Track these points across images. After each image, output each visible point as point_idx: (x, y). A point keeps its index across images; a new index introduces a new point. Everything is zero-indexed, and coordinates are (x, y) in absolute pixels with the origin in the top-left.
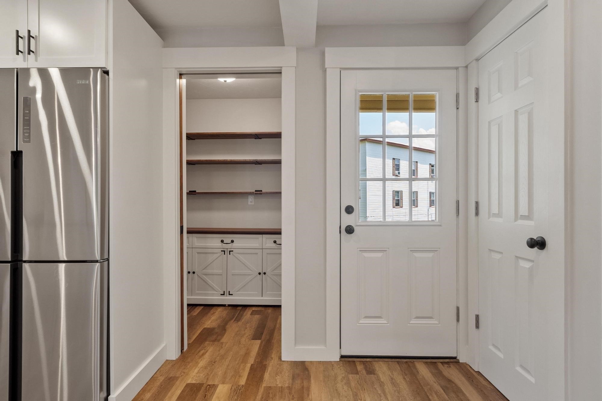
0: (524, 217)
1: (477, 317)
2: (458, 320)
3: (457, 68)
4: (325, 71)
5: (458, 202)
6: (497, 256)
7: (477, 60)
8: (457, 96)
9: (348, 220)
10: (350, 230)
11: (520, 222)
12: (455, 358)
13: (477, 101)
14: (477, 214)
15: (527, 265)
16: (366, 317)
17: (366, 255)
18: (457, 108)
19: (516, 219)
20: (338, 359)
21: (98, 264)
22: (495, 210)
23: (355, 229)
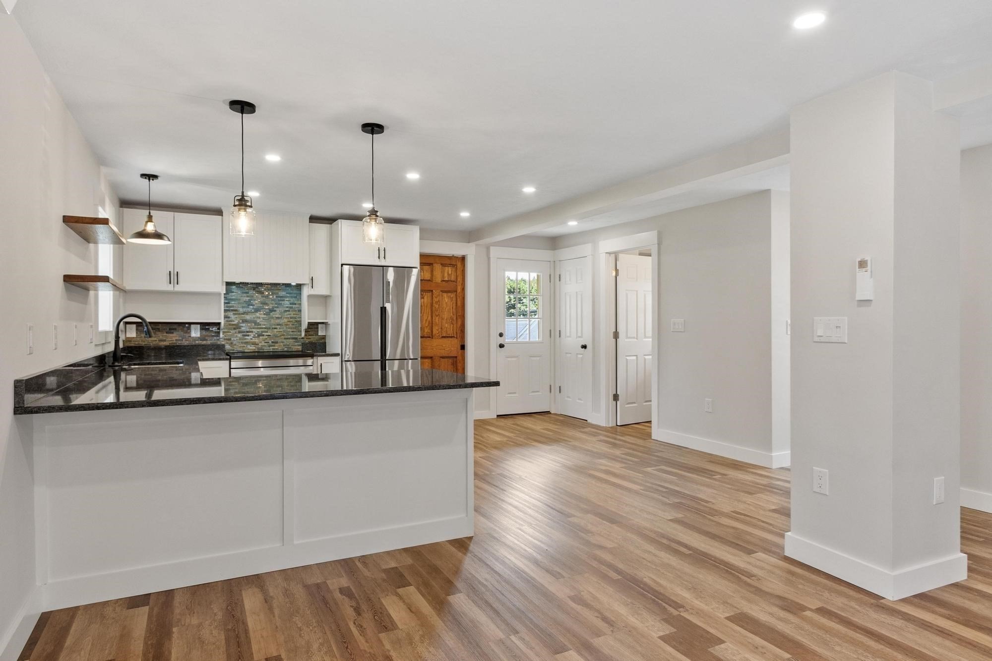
0: (580, 337)
1: (560, 387)
2: (551, 392)
3: (550, 261)
4: (489, 258)
5: (550, 331)
6: (569, 355)
7: (560, 261)
8: (551, 275)
9: (501, 340)
10: (501, 346)
11: (578, 339)
12: (549, 412)
13: (560, 280)
14: (560, 336)
15: (580, 356)
16: (509, 393)
17: (509, 359)
18: (551, 282)
19: (577, 338)
20: (496, 417)
22: (568, 335)
23: (505, 345)
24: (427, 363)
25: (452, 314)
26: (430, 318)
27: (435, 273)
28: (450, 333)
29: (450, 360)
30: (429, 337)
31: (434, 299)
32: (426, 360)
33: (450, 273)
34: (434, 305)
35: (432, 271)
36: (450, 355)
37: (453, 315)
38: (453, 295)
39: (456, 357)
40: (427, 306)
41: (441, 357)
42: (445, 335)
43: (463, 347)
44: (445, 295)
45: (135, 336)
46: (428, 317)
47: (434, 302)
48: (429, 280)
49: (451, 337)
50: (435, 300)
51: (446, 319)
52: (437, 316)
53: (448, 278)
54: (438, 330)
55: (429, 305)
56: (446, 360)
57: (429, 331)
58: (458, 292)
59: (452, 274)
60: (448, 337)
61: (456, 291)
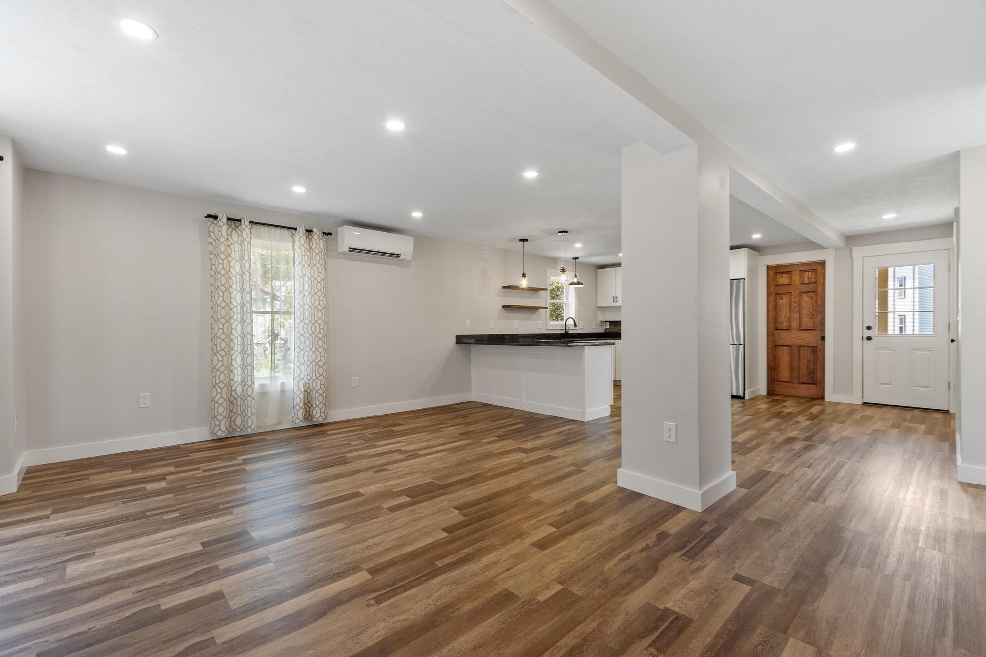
2: (949, 390)
3: (949, 249)
4: (853, 258)
5: (949, 324)
8: (949, 264)
9: (868, 333)
10: (869, 338)
12: (947, 411)
16: (880, 384)
17: (880, 351)
18: (949, 272)
20: (861, 403)
21: (742, 346)
23: (873, 338)
24: (785, 350)
25: (812, 311)
26: (788, 314)
27: (794, 278)
28: (810, 326)
29: (810, 349)
30: (789, 330)
31: (793, 298)
32: (785, 348)
33: (810, 276)
34: (793, 304)
35: (791, 278)
36: (809, 345)
37: (814, 311)
38: (813, 295)
39: (816, 346)
40: (786, 305)
41: (800, 346)
42: (804, 328)
43: (823, 338)
44: (805, 295)
45: (608, 327)
46: (787, 314)
47: (793, 301)
48: (789, 285)
49: (812, 330)
50: (794, 300)
51: (806, 315)
52: (795, 313)
53: (808, 281)
54: (796, 324)
55: (788, 304)
56: (806, 348)
57: (788, 325)
58: (819, 291)
59: (812, 277)
60: (808, 330)
61: (817, 291)
